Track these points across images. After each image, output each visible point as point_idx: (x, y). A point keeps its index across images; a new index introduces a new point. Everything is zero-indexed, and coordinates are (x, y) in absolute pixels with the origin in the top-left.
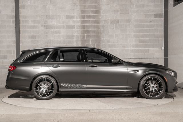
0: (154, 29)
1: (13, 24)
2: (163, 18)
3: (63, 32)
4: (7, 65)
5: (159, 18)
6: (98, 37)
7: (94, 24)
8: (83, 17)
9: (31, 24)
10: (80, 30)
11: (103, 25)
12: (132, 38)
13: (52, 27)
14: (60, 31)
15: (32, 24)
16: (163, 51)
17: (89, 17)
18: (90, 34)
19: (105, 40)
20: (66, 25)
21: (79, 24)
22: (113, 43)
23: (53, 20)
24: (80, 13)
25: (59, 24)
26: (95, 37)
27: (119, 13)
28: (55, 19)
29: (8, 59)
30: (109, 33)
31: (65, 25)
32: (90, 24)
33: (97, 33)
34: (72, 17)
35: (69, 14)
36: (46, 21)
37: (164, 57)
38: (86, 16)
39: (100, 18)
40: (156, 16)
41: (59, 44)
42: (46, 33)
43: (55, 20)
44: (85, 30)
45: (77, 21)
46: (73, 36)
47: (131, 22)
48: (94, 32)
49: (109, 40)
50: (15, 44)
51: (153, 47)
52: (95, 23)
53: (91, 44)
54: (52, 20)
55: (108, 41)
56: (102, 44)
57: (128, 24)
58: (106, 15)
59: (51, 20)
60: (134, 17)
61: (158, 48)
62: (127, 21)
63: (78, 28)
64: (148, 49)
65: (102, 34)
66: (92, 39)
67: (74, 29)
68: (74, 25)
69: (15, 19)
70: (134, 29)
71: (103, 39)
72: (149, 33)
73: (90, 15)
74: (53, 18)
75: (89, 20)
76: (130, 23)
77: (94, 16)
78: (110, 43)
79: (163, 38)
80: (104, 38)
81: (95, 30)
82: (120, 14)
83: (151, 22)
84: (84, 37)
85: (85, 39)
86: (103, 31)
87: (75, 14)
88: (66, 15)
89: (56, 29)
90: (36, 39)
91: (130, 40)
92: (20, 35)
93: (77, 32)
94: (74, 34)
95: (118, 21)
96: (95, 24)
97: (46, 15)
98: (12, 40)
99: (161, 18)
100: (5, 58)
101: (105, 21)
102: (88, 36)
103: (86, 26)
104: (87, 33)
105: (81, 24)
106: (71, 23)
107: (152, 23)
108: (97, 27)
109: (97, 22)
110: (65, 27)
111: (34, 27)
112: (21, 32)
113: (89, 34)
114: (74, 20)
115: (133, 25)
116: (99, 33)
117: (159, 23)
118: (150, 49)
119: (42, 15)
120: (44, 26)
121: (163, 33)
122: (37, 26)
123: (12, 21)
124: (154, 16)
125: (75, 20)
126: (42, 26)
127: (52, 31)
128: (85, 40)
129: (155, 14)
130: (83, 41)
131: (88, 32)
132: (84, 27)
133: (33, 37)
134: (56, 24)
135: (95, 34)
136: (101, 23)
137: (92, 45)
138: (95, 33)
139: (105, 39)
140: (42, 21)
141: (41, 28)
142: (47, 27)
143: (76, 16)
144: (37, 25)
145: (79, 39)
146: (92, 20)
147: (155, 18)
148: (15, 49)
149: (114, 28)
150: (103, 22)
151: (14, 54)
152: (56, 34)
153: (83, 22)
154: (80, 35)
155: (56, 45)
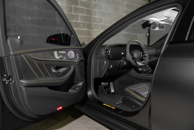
5: (145, 1)
6: (89, 12)
18: (79, 7)
19: (97, 18)
22: (106, 23)
26: (85, 12)
33: (87, 7)
41: (32, 16)
48: (84, 4)
49: (101, 19)
53: (80, 22)
55: (101, 21)
56: (93, 23)
61: (143, 34)
64: (137, 35)
65: (94, 9)
66: (81, 15)
70: (126, 9)
71: (95, 16)
78: (103, 24)
80: (95, 15)
81: (85, 2)
84: (70, 10)
85: (73, 13)
86: (95, 5)
102: (76, 10)
104: (74, 5)
113: (77, 7)
116: (90, 8)
128: (73, 15)
130: (70, 16)
131: (76, 2)
135: (85, 8)
137: (82, 23)
149: (107, 4)
154: (66, 6)
155: (25, 18)
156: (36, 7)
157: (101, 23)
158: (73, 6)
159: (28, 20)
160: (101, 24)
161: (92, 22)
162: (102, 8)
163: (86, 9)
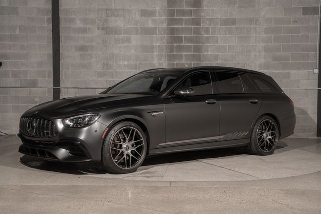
0: (300, 35)
1: (48, 24)
2: (319, 16)
3: (136, 40)
4: (37, 97)
5: (312, 14)
6: (198, 49)
7: (190, 27)
8: (171, 13)
9: (79, 24)
10: (166, 36)
11: (207, 28)
12: (259, 52)
13: (115, 31)
14: (130, 38)
15: (82, 26)
16: (317, 77)
17: (183, 13)
18: (183, 44)
20: (141, 28)
21: (165, 25)
22: (225, 60)
23: (118, 18)
24: (167, 6)
25: (129, 26)
26: (192, 49)
27: (237, 6)
28: (121, 16)
29: (39, 86)
30: (217, 41)
31: (138, 27)
32: (184, 26)
34: (151, 14)
35: (146, 8)
36: (106, 21)
37: (318, 87)
38: (177, 10)
39: (202, 14)
40: (306, 11)
41: (128, 61)
42: (106, 41)
43: (122, 18)
44: (174, 36)
45: (160, 21)
46: (152, 47)
47: (258, 23)
48: (190, 40)
49: (218, 55)
50: (52, 61)
51: (299, 69)
52: (192, 25)
53: (184, 62)
54: (116, 19)
55: (216, 57)
57: (253, 26)
58: (213, 10)
59: (114, 18)
60: (263, 13)
61: (306, 71)
62: (251, 21)
63: (162, 33)
64: (289, 73)
65: (205, 44)
66: (186, 53)
67: (155, 36)
68: (155, 28)
69: (51, 16)
70: (264, 35)
71: (206, 53)
72: (290, 44)
73: (183, 10)
74: (118, 14)
75: (183, 19)
76: (256, 24)
77: (191, 10)
79: (318, 52)
80: (207, 51)
81: (192, 37)
82: (239, 7)
83: (295, 22)
84: (172, 50)
85: (175, 53)
86: (207, 38)
87: (158, 8)
88: (142, 10)
89: (124, 34)
90: (87, 51)
91: (255, 55)
92: (60, 44)
93: (159, 41)
94: (155, 44)
95: (234, 22)
96: (193, 27)
97: (106, 9)
98: (47, 52)
99: (315, 16)
100: (34, 84)
101: (210, 20)
102: (180, 48)
103: (177, 29)
104: (177, 43)
105: (167, 26)
106: (150, 24)
107: (298, 25)
108: (197, 31)
109: (197, 22)
110: (140, 30)
111: (84, 30)
112: (62, 39)
113: (181, 44)
114: (154, 18)
115: (263, 27)
116: (200, 43)
117: (311, 24)
118: (293, 72)
119: (98, 10)
120: (103, 29)
121: (318, 43)
122: (89, 29)
123: (46, 18)
124: (302, 11)
125: (156, 18)
126: (98, 28)
127: (116, 37)
128: (175, 55)
129: (303, 8)
130: (171, 57)
131: (180, 40)
132: (172, 31)
133: (82, 48)
134: (122, 25)
135: (192, 45)
136: (204, 25)
137: (187, 63)
138: (191, 42)
139: (209, 53)
140: (98, 20)
141: (97, 33)
142: (108, 30)
143: (159, 12)
144: (90, 26)
145: (164, 53)
146: (188, 19)
147: (303, 15)
148: (51, 70)
149: (226, 34)
150: (208, 22)
151: (49, 77)
152: (123, 43)
153: (171, 22)
154: (166, 46)
155: (122, 63)
156: (133, 51)
157: (217, 60)
158: (175, 45)
159: (124, 65)
160: (216, 62)
161: (202, 61)
162: (219, 40)
163: (194, 46)
